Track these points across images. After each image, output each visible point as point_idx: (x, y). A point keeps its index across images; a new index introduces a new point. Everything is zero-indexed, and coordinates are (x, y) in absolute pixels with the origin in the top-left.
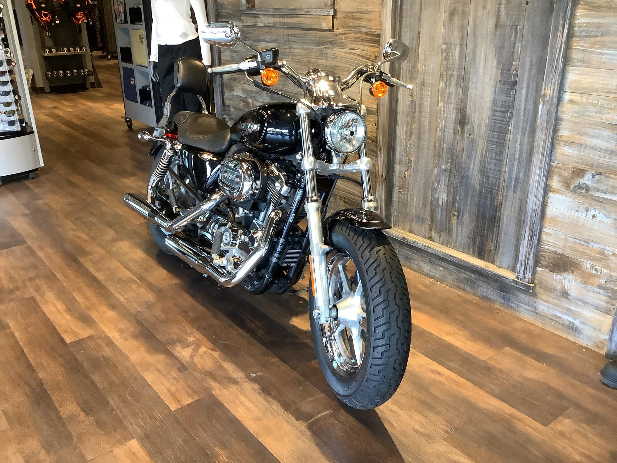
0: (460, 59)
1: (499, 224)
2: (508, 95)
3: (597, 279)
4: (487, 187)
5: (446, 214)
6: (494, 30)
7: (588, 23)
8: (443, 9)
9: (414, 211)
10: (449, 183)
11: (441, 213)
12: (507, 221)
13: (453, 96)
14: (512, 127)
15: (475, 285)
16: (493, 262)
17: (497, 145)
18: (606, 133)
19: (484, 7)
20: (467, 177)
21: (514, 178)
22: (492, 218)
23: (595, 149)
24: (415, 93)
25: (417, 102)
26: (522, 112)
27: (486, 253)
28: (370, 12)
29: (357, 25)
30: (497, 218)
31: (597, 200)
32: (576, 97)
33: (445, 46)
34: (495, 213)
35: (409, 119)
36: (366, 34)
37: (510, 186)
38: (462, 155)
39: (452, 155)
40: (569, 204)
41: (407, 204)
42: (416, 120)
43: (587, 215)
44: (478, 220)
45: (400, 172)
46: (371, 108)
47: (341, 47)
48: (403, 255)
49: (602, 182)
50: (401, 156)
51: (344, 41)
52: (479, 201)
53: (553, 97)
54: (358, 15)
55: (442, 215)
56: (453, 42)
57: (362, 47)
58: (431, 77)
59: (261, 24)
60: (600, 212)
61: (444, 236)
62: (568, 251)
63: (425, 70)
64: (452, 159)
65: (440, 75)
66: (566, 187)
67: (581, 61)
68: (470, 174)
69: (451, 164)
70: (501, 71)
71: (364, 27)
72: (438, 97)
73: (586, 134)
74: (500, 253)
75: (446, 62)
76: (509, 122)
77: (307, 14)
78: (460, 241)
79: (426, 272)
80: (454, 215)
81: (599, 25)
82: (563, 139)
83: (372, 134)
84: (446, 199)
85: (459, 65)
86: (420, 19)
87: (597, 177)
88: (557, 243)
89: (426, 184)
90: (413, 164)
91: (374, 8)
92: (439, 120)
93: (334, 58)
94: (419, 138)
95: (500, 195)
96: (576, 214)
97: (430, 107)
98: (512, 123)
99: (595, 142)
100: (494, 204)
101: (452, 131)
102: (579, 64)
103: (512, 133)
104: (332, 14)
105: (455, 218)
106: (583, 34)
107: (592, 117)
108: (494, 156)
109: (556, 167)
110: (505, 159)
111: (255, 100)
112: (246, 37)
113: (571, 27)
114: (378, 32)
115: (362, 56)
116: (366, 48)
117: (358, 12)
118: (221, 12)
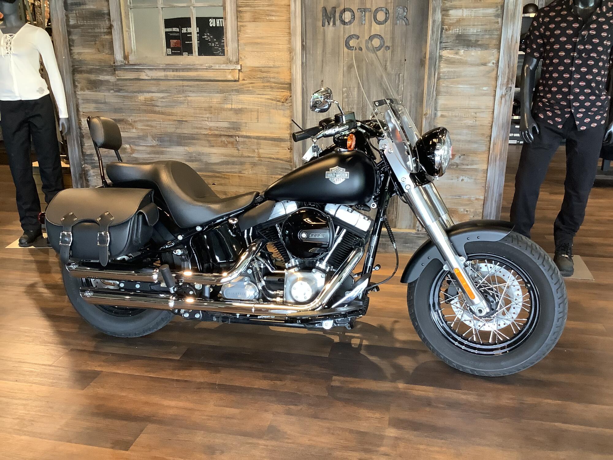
0: (359, 96)
3: (468, 216)
7: (448, 71)
8: (342, 64)
16: (396, 227)
18: (465, 131)
23: (460, 141)
28: (279, 67)
31: (464, 170)
32: (445, 113)
33: (345, 89)
36: (275, 83)
40: (446, 176)
43: (458, 180)
47: (247, 94)
49: (465, 159)
51: (251, 88)
53: (431, 115)
54: (266, 69)
56: (352, 86)
57: (271, 93)
59: (147, 78)
60: (465, 177)
62: (448, 205)
67: (446, 92)
71: (272, 78)
73: (453, 134)
74: (400, 220)
75: (347, 99)
77: (209, 68)
81: (455, 72)
83: (287, 157)
85: (358, 100)
86: (322, 71)
87: (462, 157)
91: (282, 64)
93: (239, 102)
96: (451, 181)
99: (459, 137)
102: (445, 94)
104: (240, 69)
106: (446, 77)
107: (456, 123)
111: (136, 145)
112: (121, 90)
113: (439, 74)
114: (288, 81)
115: (272, 100)
116: (275, 93)
117: (265, 67)
118: (81, 67)
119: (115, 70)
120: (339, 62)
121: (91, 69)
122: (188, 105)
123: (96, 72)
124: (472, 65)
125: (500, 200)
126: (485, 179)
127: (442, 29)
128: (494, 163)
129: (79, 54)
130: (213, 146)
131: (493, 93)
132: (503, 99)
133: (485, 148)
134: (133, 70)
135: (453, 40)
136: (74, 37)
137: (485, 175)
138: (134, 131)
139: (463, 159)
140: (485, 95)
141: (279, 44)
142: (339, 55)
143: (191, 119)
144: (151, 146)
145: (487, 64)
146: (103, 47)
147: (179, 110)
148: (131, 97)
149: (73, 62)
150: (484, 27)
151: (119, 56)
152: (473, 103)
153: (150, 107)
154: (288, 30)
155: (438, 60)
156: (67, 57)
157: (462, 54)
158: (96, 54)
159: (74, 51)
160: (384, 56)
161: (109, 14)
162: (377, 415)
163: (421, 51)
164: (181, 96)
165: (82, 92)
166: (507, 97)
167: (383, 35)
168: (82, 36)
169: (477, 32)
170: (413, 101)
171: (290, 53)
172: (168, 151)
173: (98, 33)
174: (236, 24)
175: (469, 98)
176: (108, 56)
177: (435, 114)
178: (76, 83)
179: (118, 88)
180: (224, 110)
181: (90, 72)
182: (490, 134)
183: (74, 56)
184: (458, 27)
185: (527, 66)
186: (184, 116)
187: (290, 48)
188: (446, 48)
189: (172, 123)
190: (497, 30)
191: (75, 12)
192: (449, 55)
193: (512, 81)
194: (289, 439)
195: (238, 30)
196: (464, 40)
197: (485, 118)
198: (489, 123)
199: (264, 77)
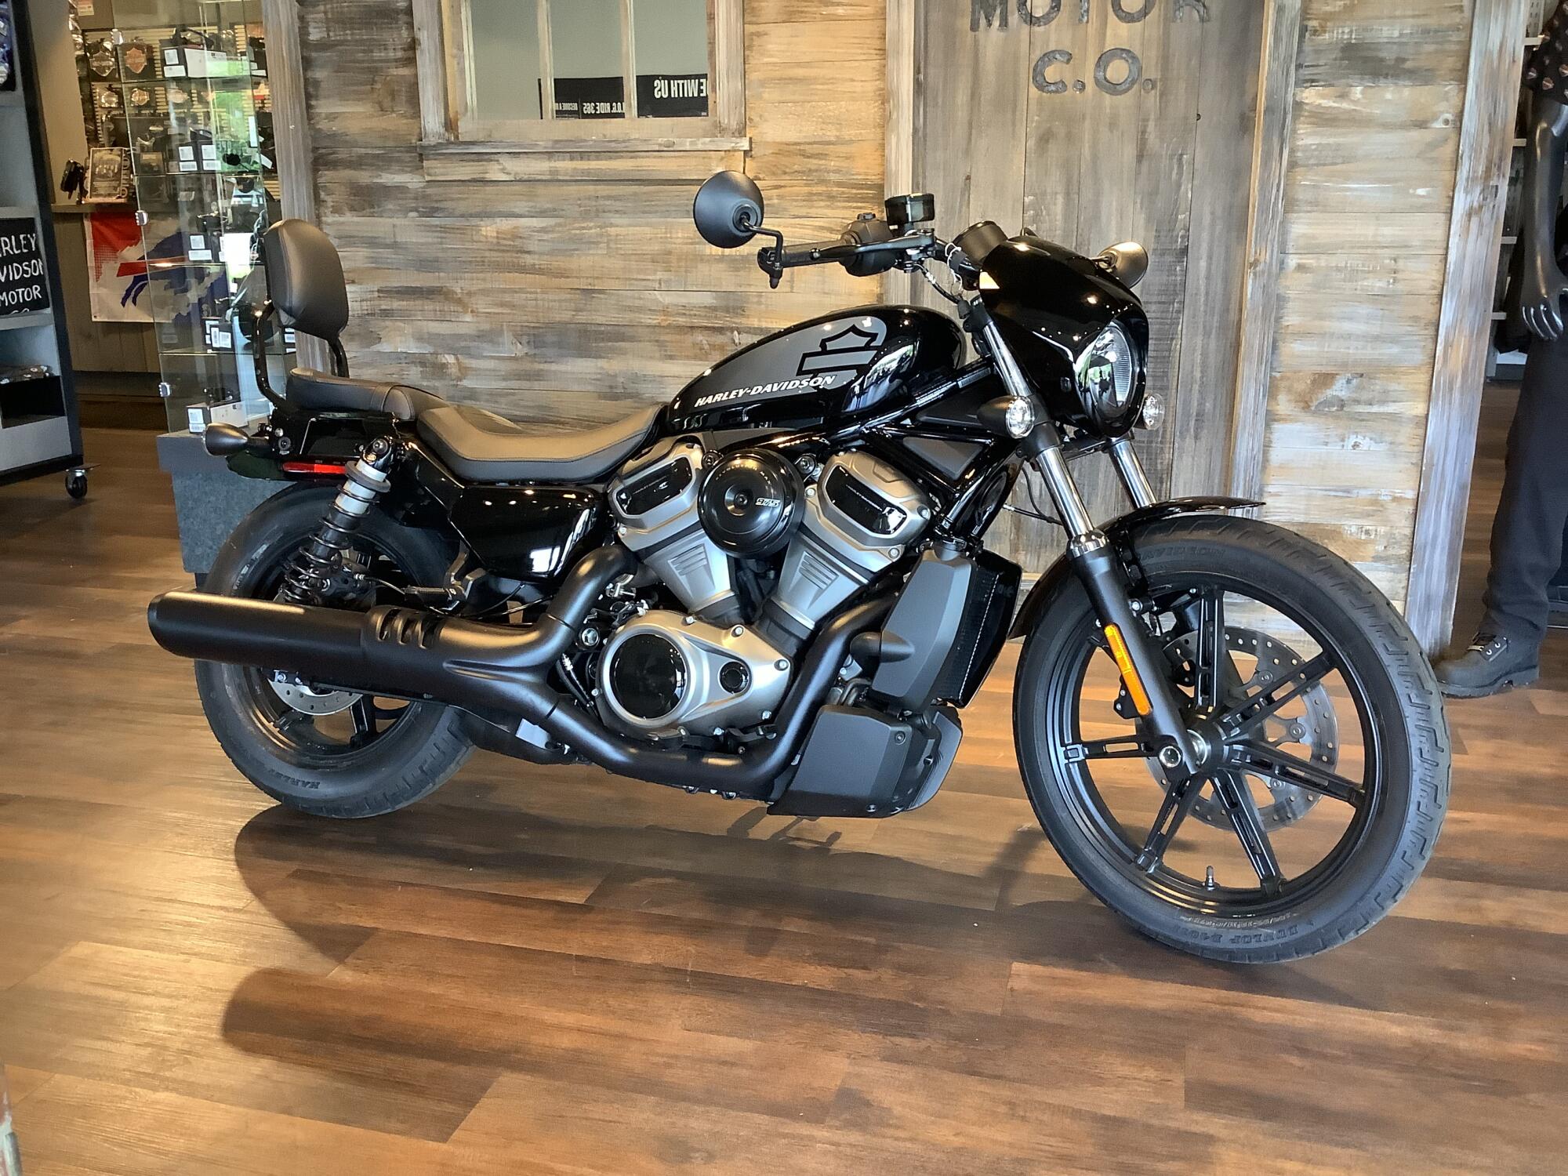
0: (1067, 217)
2: (1171, 271)
3: (1370, 547)
4: (1140, 442)
6: (1135, 165)
7: (1318, 145)
8: (1022, 132)
14: (1184, 326)
17: (1157, 362)
18: (1364, 310)
19: (1112, 126)
21: (1195, 413)
23: (1349, 336)
26: (1202, 300)
28: (851, 142)
29: (813, 167)
31: (1360, 418)
32: (1309, 261)
33: (1032, 198)
36: (839, 184)
37: (1188, 430)
40: (1310, 435)
43: (1343, 446)
49: (1364, 388)
51: (776, 201)
53: (1271, 264)
54: (817, 149)
56: (1049, 190)
57: (829, 212)
59: (503, 177)
60: (1364, 437)
61: (1048, 555)
62: (1314, 514)
66: (1303, 408)
67: (1311, 202)
70: (1154, 233)
71: (835, 172)
73: (1331, 317)
75: (1034, 227)
76: (1179, 318)
77: (667, 149)
81: (1337, 147)
82: (1290, 330)
86: (968, 152)
87: (1355, 381)
88: (1294, 506)
91: (861, 133)
95: (1168, 450)
96: (1324, 450)
98: (1183, 319)
99: (1347, 326)
100: (1156, 470)
102: (1309, 209)
103: (1184, 336)
106: (1312, 161)
107: (1339, 288)
109: (1282, 379)
110: (1175, 384)
111: (471, 356)
112: (438, 209)
113: (1292, 151)
114: (875, 179)
115: (831, 229)
116: (840, 212)
117: (815, 143)
118: (333, 153)
119: (421, 158)
120: (1014, 124)
121: (360, 157)
122: (608, 247)
123: (372, 165)
124: (1387, 126)
125: (1463, 502)
126: (1419, 441)
127: (1304, 30)
128: (1448, 396)
129: (331, 117)
130: (671, 357)
131: (1446, 204)
132: (1475, 220)
133: (1421, 357)
134: (465, 157)
135: (1335, 59)
136: (319, 74)
137: (1421, 432)
138: (468, 318)
139: (1359, 388)
140: (1422, 209)
141: (854, 81)
142: (1016, 106)
143: (615, 285)
144: (510, 358)
145: (1429, 125)
146: (393, 99)
147: (586, 262)
148: (461, 230)
149: (314, 139)
150: (1422, 21)
151: (432, 121)
152: (1387, 231)
153: (509, 254)
154: (878, 42)
155: (1289, 117)
156: (300, 127)
157: (1359, 96)
158: (374, 116)
159: (318, 110)
160: (1139, 107)
161: (409, 11)
162: (1151, 1073)
163: (1242, 94)
164: (592, 224)
165: (337, 218)
166: (1486, 215)
167: (1137, 52)
168: (340, 69)
169: (1401, 35)
170: (1218, 228)
171: (883, 103)
172: (555, 372)
173: (381, 61)
174: (740, 31)
175: (1377, 219)
176: (405, 121)
177: (1282, 264)
178: (323, 195)
179: (428, 207)
180: (702, 260)
181: (358, 163)
182: (1434, 318)
183: (318, 123)
184: (1348, 23)
185: (1545, 125)
186: (597, 278)
187: (883, 89)
188: (1313, 81)
189: (568, 296)
190: (1458, 30)
191: (322, 8)
192: (1321, 101)
193: (1499, 168)
194: (897, 1127)
195: (747, 45)
196: (1366, 60)
197: (1422, 274)
198: (1434, 288)
199: (810, 170)
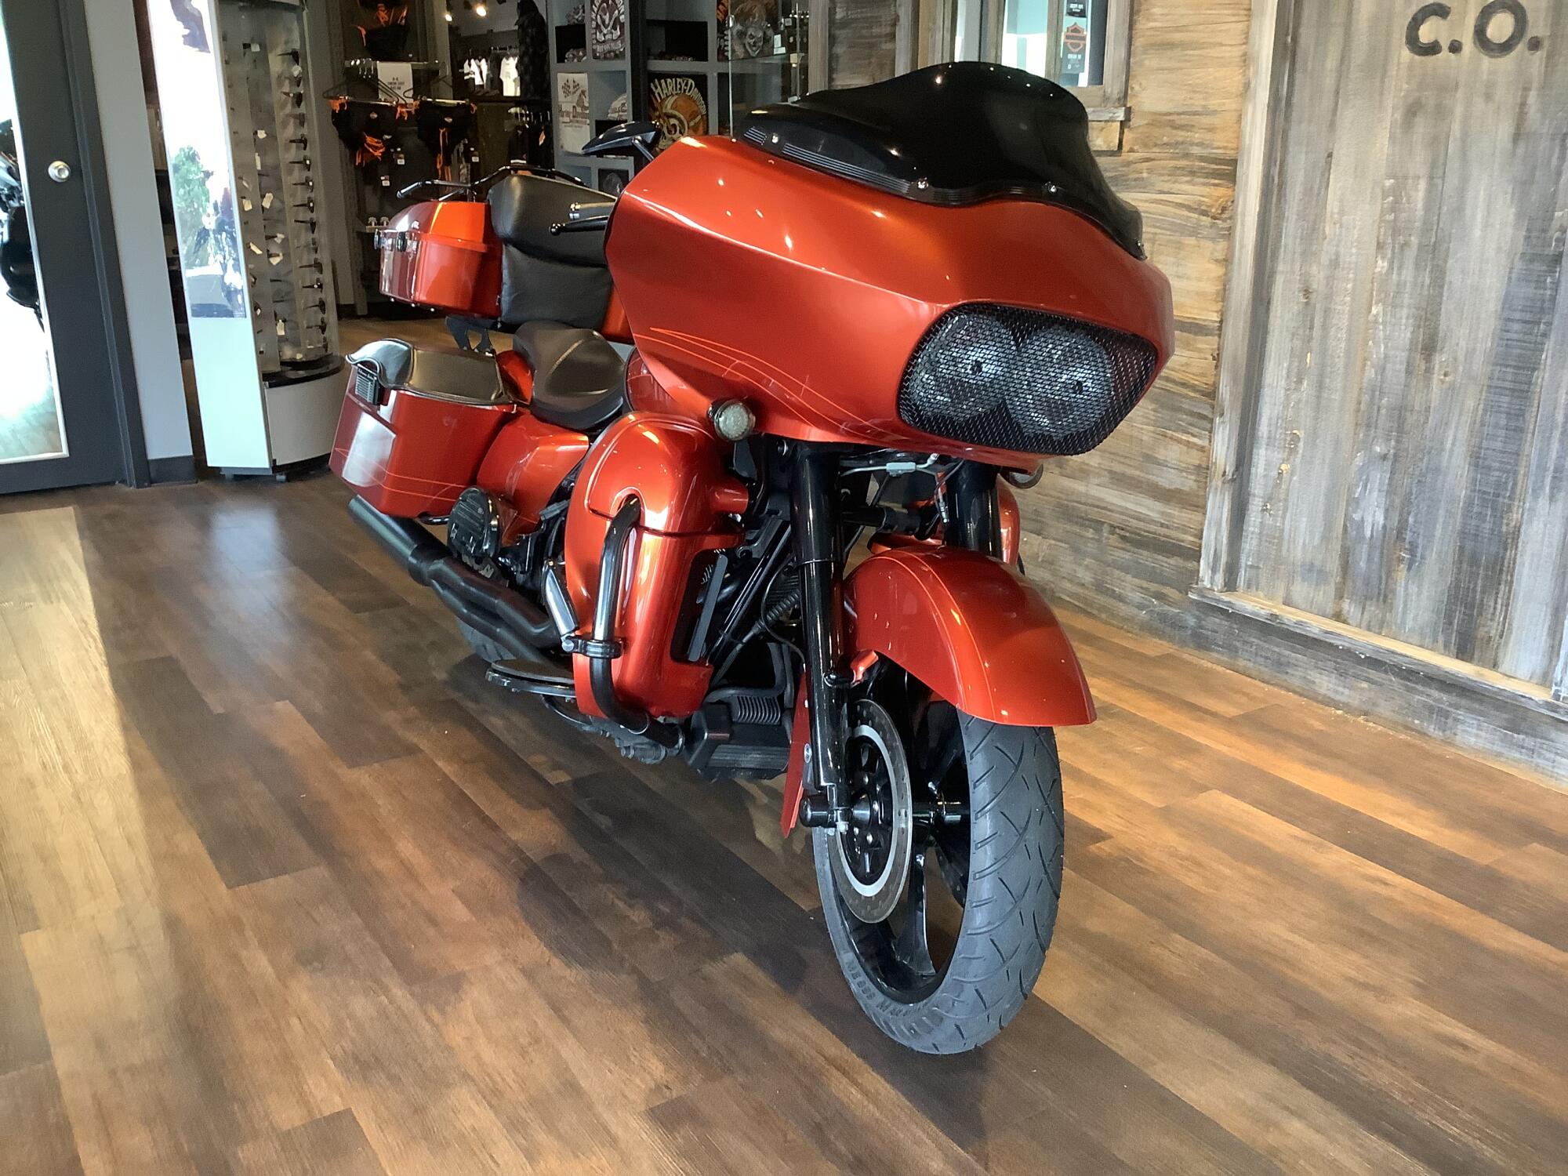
0: (1428, 208)
1: (1512, 576)
2: (1540, 284)
4: (1484, 493)
5: (1381, 557)
6: (1510, 146)
8: (1389, 102)
9: (1299, 554)
10: (1390, 485)
11: (1369, 555)
12: (1531, 568)
13: (1408, 289)
14: (1550, 355)
15: (1450, 721)
16: (1495, 666)
17: (1512, 396)
19: (1488, 97)
20: (1437, 470)
21: (1552, 468)
22: (1495, 563)
24: (1315, 286)
25: (1318, 306)
27: (1478, 644)
28: (1214, 113)
29: (1180, 139)
30: (1506, 561)
33: (1392, 181)
34: (1502, 551)
35: (1298, 343)
36: (1202, 159)
37: (1542, 487)
38: (1426, 422)
39: (1401, 422)
41: (1281, 538)
42: (1315, 344)
44: (1459, 570)
45: (1268, 464)
46: (1205, 320)
47: (1138, 190)
48: (1267, 658)
50: (1273, 428)
51: (1145, 175)
52: (1464, 524)
54: (1184, 120)
55: (1370, 559)
56: (1411, 173)
57: (1188, 188)
58: (1354, 250)
61: (1372, 608)
63: (1340, 235)
64: (1401, 430)
65: (1378, 243)
68: (1444, 464)
69: (1398, 442)
70: (1524, 233)
71: (1198, 145)
72: (1372, 293)
74: (1511, 645)
75: (1392, 217)
76: (1543, 344)
78: (1415, 619)
79: (1325, 695)
80: (1400, 560)
83: (1204, 380)
84: (1382, 522)
85: (1425, 223)
86: (1332, 125)
89: (1332, 494)
90: (1301, 444)
91: (1224, 104)
92: (1370, 342)
94: (1320, 386)
95: (1515, 509)
97: (1351, 314)
98: (1550, 345)
100: (1500, 532)
101: (1403, 368)
103: (1548, 368)
104: (1122, 118)
105: (1402, 566)
108: (1503, 422)
110: (1532, 427)
114: (1231, 154)
115: (1189, 208)
116: (1198, 189)
117: (1183, 113)
120: (1381, 94)
136: (840, 50)
141: (1221, 45)
142: (1385, 72)
146: (881, 72)
160: (1521, 73)
167: (1524, 2)
168: (852, 45)
171: (1245, 70)
173: (876, 37)
187: (1245, 54)
194: (443, 1013)
195: (1134, 9)
199: (1177, 143)
